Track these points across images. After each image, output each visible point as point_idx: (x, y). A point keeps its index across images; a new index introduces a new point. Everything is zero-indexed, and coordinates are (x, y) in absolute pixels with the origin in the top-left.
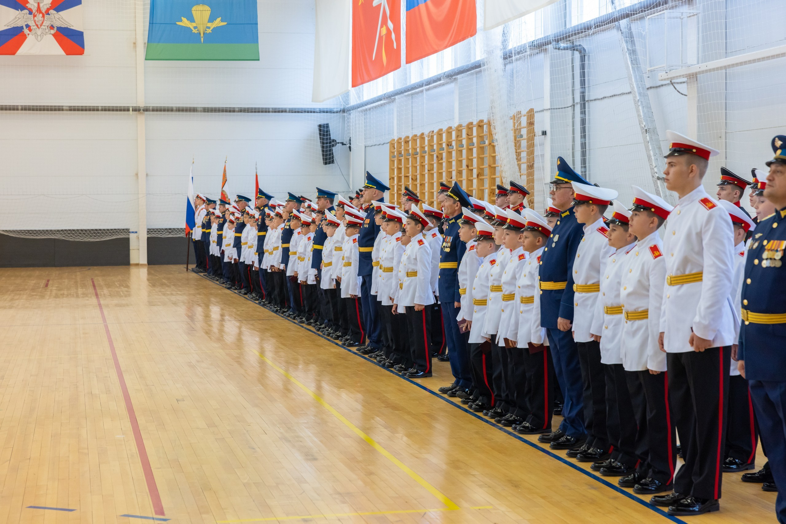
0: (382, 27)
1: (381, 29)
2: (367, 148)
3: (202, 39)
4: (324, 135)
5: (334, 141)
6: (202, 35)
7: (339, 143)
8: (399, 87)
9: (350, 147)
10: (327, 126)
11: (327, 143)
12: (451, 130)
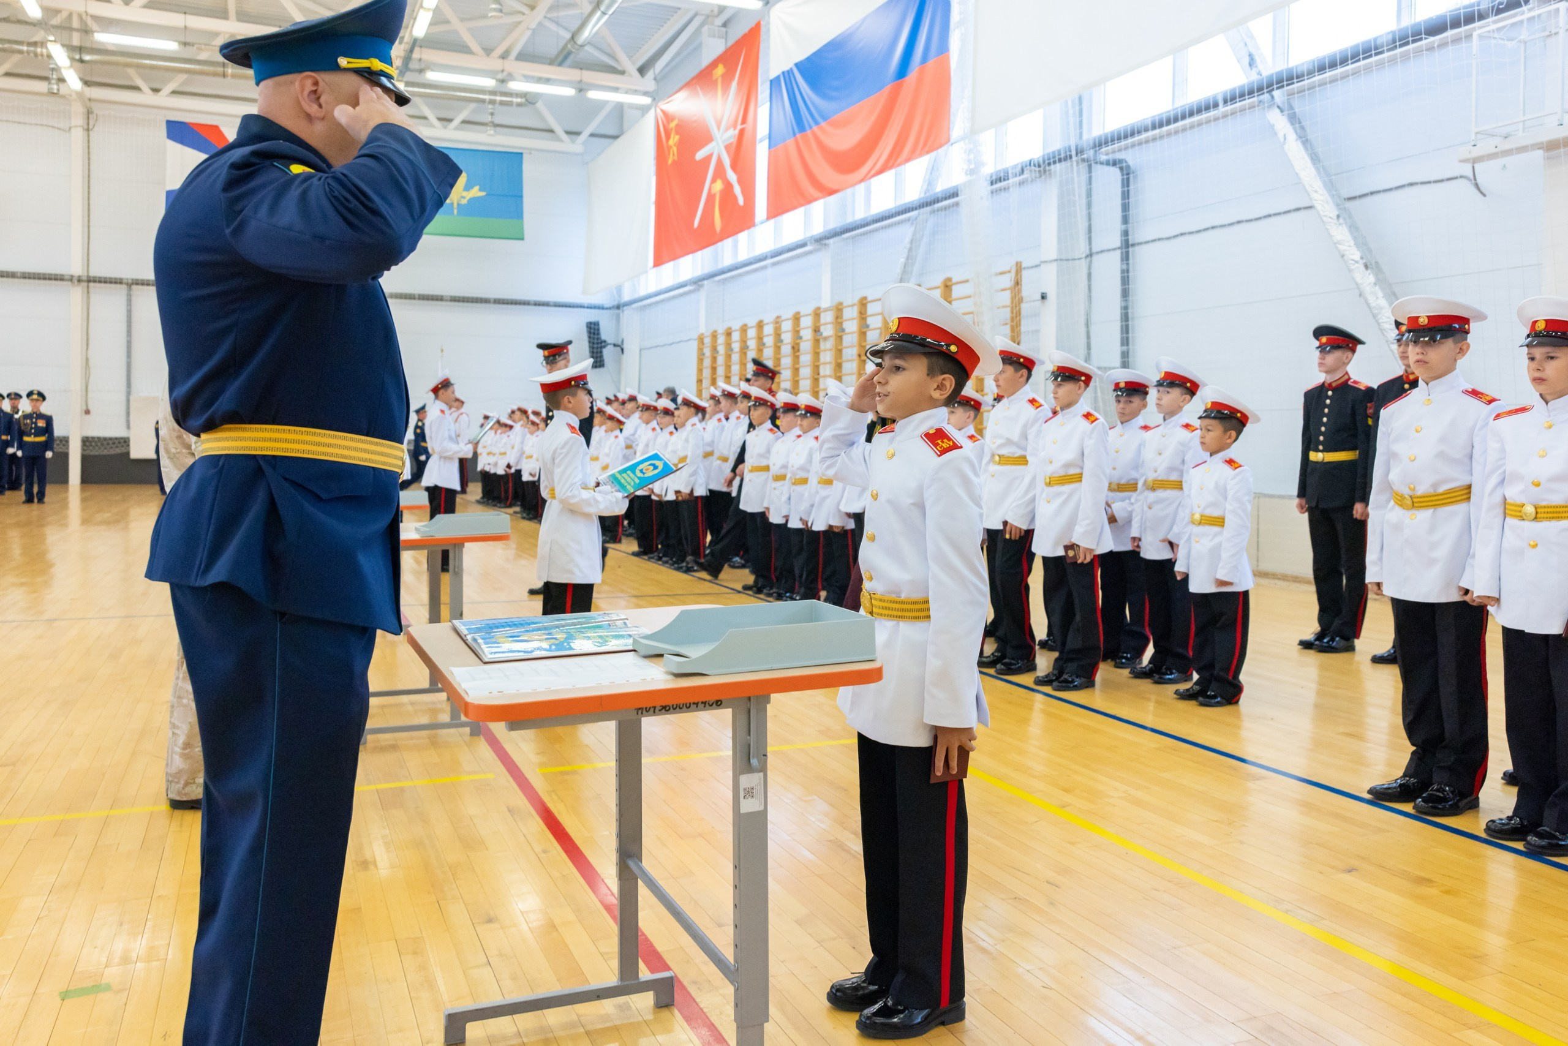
0: (713, 181)
1: (713, 185)
2: (643, 352)
3: (455, 211)
4: (594, 334)
5: (605, 341)
6: (455, 205)
7: (610, 344)
8: (708, 270)
9: (622, 350)
10: (597, 324)
11: (598, 343)
12: (818, 312)
